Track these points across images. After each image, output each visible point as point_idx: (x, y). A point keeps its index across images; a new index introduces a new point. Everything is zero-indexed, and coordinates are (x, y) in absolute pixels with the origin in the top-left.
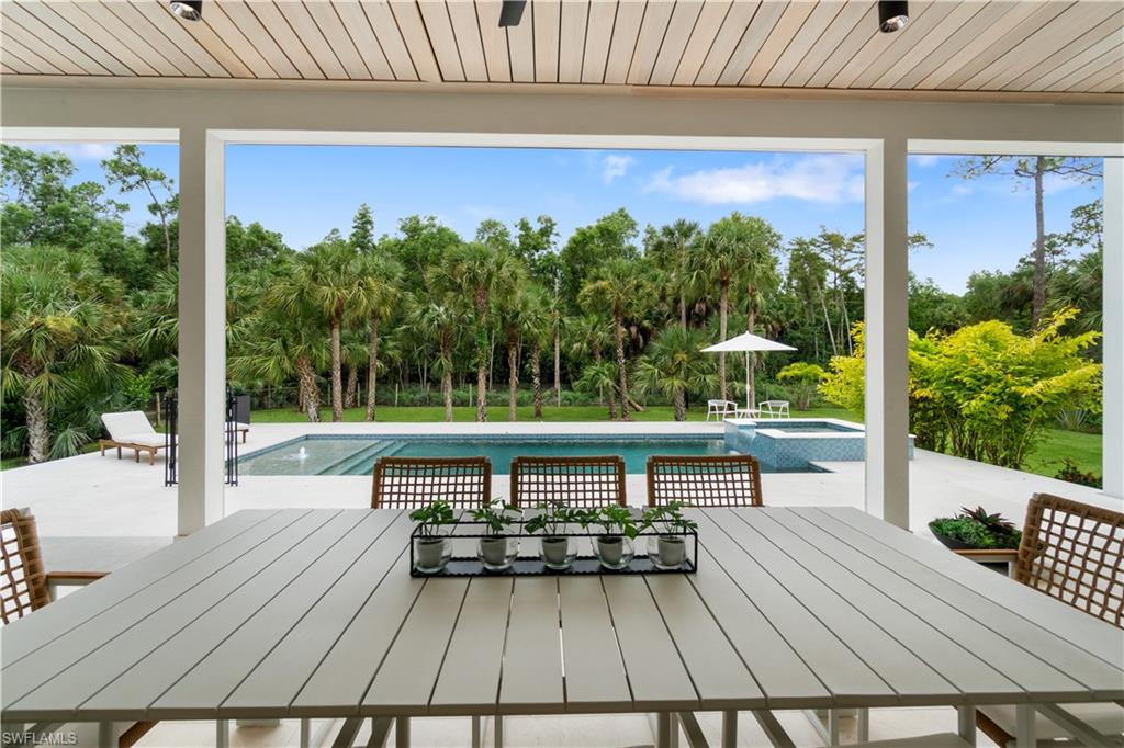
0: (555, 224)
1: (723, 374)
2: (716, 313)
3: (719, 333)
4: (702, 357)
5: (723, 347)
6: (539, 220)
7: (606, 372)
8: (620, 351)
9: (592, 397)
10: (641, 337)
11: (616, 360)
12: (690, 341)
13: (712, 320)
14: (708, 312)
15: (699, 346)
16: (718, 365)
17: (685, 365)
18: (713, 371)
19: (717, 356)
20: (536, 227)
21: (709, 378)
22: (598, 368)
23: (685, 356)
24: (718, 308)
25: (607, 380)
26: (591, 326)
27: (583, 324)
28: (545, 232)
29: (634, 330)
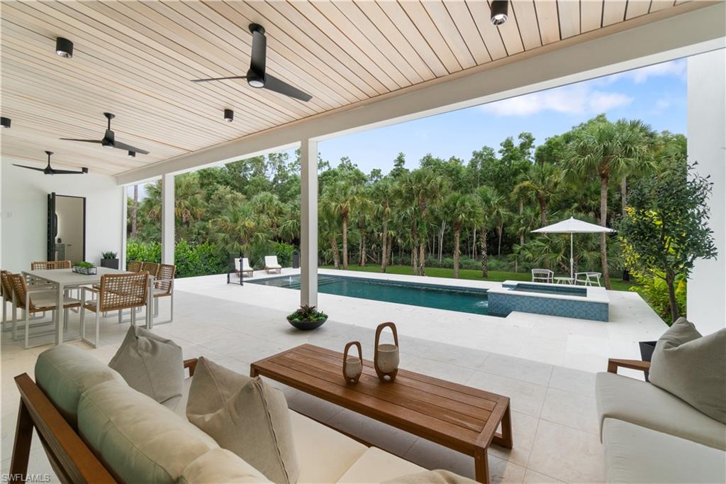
0: (534, 139)
6: (520, 137)
20: (517, 143)
28: (524, 146)
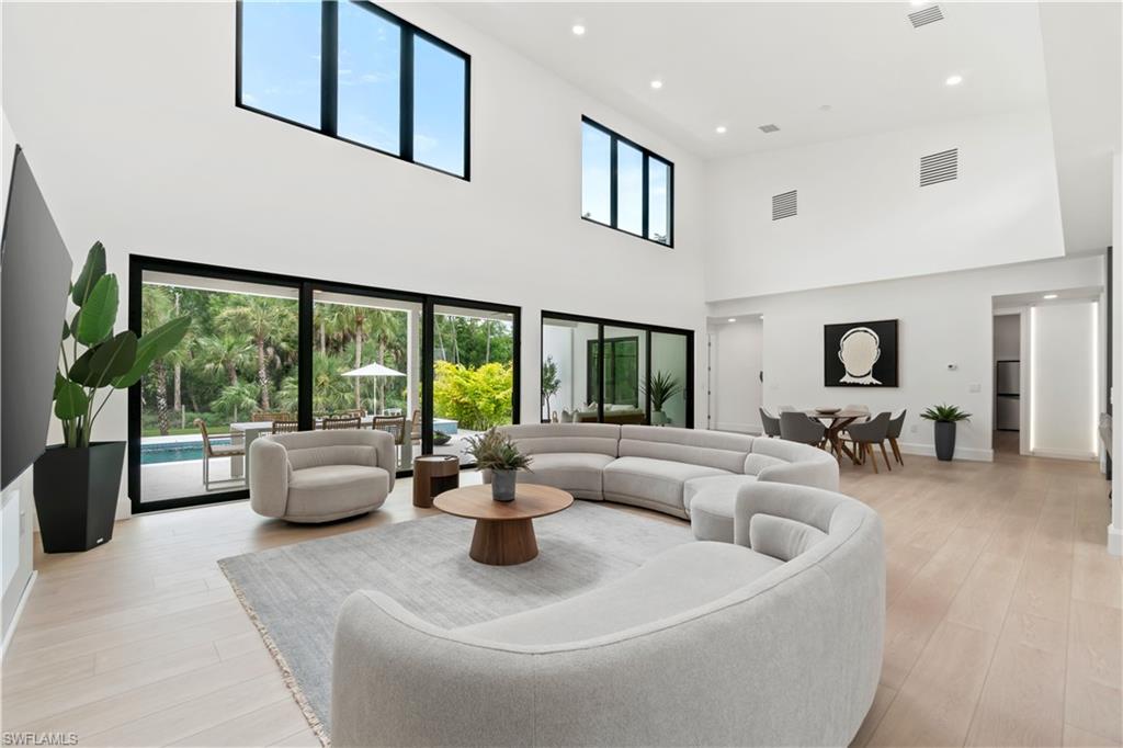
1: (358, 393)
2: (352, 340)
3: (354, 358)
4: (340, 379)
5: (358, 372)
7: (247, 392)
8: (263, 373)
9: (223, 417)
10: (278, 358)
11: (258, 381)
12: (330, 366)
13: (349, 346)
14: (346, 339)
15: (338, 370)
16: (354, 385)
17: (327, 385)
18: (350, 390)
19: (353, 379)
21: (347, 396)
22: (237, 388)
23: (327, 378)
24: (355, 337)
25: (250, 401)
26: (226, 347)
27: (216, 344)
29: (270, 350)
